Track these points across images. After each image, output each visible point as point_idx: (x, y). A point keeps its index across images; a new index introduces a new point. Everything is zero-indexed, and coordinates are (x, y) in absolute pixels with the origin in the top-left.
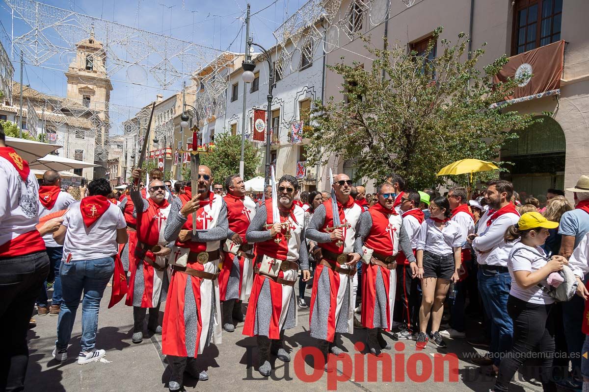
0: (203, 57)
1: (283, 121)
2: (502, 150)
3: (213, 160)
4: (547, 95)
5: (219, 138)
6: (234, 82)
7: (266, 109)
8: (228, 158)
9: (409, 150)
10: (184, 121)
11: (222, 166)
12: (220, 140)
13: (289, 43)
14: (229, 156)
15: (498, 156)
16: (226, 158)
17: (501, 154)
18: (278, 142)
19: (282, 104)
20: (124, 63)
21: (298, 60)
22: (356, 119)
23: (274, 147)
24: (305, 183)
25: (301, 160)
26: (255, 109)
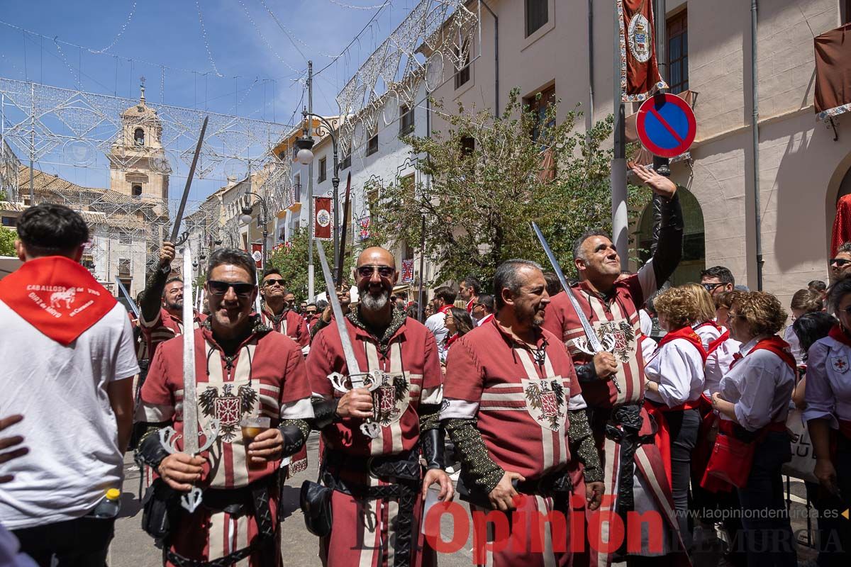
0: (251, 134)
3: (289, 264)
4: (676, 161)
6: (320, 156)
7: (331, 196)
10: (246, 214)
17: (639, 237)
24: (412, 288)
25: (407, 259)
26: (316, 197)
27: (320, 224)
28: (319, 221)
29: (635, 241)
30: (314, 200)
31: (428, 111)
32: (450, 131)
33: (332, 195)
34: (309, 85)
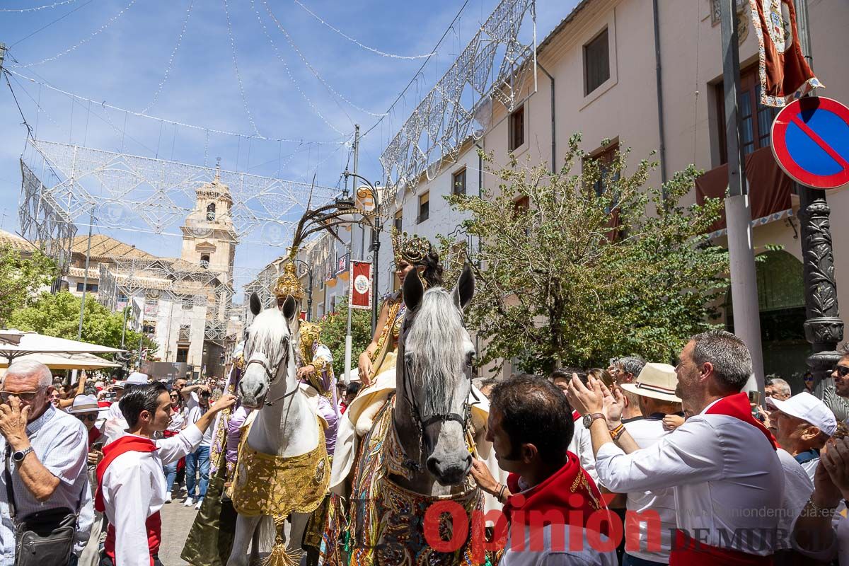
4: (774, 219)
7: (371, 261)
17: (726, 310)
26: (354, 262)
27: (357, 290)
28: (356, 288)
29: (723, 315)
30: (352, 265)
31: (480, 172)
32: (500, 187)
33: (372, 259)
34: (355, 148)
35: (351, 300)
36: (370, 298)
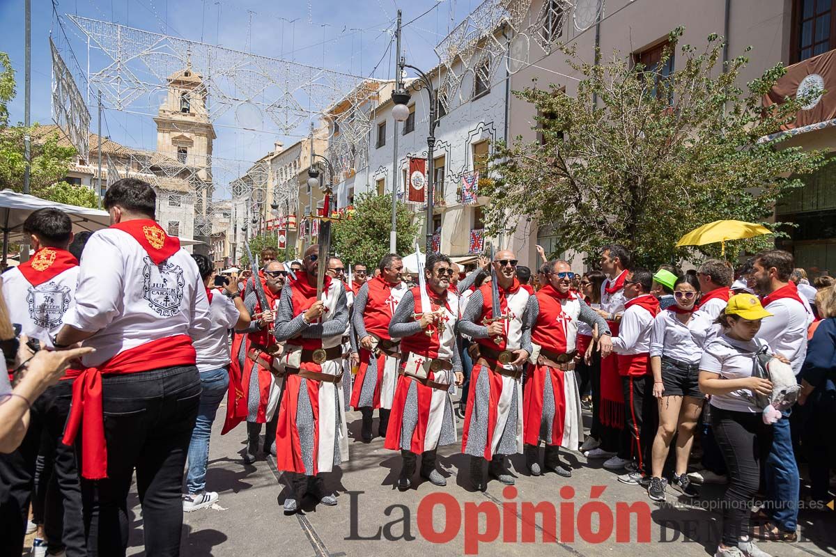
0: (337, 88)
1: (450, 173)
2: (777, 205)
3: (353, 230)
5: (360, 199)
6: (380, 120)
7: (426, 157)
8: (374, 228)
9: (635, 209)
10: (312, 177)
11: (365, 238)
12: (362, 202)
13: (457, 61)
14: (374, 224)
15: (771, 214)
16: (370, 227)
17: (777, 210)
18: (444, 203)
19: (448, 149)
20: (232, 101)
21: (470, 85)
22: (556, 166)
23: (438, 209)
25: (476, 228)
26: (411, 158)
27: (414, 186)
28: (413, 184)
30: (409, 160)
33: (427, 155)
34: (397, 36)
35: (407, 196)
36: (426, 194)
